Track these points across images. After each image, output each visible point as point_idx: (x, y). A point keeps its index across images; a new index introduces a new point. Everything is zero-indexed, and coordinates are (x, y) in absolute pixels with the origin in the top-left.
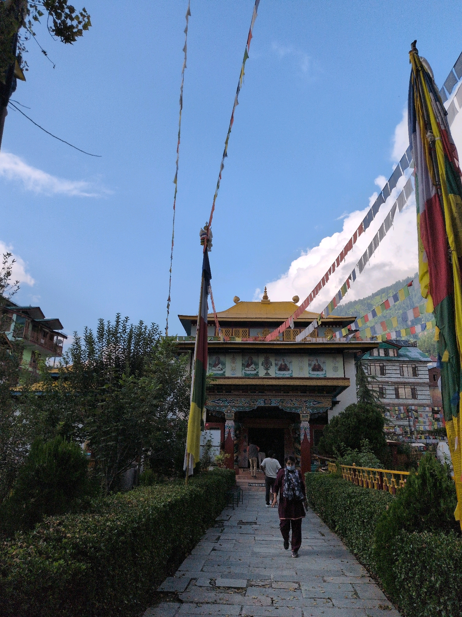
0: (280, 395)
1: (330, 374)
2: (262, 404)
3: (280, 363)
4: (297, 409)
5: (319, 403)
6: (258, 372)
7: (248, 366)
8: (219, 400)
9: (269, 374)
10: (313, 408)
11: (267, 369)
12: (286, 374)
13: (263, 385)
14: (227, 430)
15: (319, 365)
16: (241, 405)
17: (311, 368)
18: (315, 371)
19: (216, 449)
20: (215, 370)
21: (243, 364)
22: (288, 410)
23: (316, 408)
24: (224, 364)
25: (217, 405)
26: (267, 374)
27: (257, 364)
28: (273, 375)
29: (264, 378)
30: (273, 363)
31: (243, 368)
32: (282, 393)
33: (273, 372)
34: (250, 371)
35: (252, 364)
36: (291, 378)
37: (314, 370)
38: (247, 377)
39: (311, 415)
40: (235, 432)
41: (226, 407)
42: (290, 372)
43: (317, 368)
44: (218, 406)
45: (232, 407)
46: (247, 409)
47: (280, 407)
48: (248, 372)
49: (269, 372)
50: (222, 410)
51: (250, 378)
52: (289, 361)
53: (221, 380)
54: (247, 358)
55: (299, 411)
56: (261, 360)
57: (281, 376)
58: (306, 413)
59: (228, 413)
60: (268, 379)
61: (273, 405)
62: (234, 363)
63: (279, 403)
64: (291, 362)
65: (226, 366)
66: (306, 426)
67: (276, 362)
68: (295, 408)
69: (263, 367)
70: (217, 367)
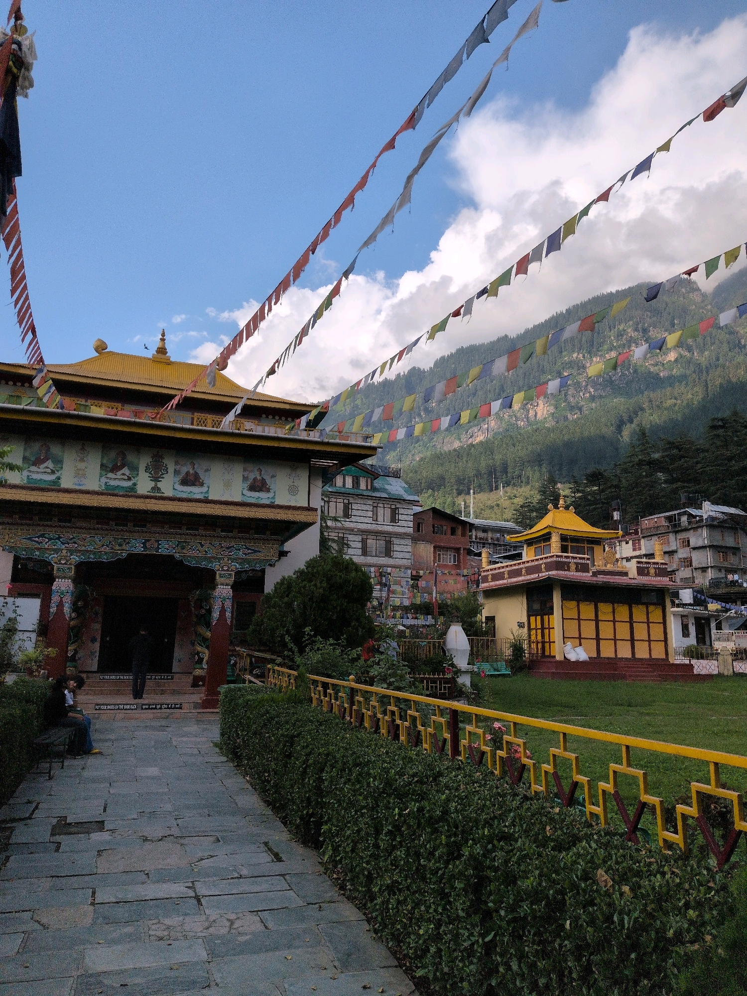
0: (180, 534)
1: (283, 498)
2: (139, 549)
4: (211, 562)
5: (255, 551)
6: (135, 484)
7: (115, 469)
8: (43, 536)
9: (159, 489)
10: (243, 561)
11: (156, 479)
12: (196, 492)
13: (145, 512)
14: (55, 599)
15: (263, 480)
16: (91, 548)
17: (246, 485)
18: (255, 491)
19: (25, 638)
20: (38, 472)
21: (102, 465)
22: (193, 564)
23: (249, 562)
24: (59, 462)
25: (37, 546)
26: (156, 489)
27: (134, 469)
28: (169, 493)
29: (147, 497)
30: (171, 468)
31: (104, 473)
32: (184, 531)
33: (169, 485)
34: (118, 480)
35: (123, 466)
36: (206, 501)
37: (252, 488)
38: (110, 492)
39: (238, 573)
40: (74, 604)
41: (57, 551)
42: (204, 489)
43: (258, 486)
44: (38, 549)
45: (72, 552)
46: (104, 559)
47: (177, 556)
48: (113, 483)
49: (159, 485)
50: (47, 557)
51: (116, 495)
52: (205, 468)
53: (50, 494)
54: (113, 454)
55: (215, 566)
56: (144, 461)
57: (184, 496)
58: (228, 570)
59: (61, 564)
60: (156, 499)
61: (163, 551)
62: (82, 460)
63: (174, 548)
64: (207, 470)
65: (64, 466)
66: (225, 595)
67: (178, 467)
68: (206, 559)
69: (148, 475)
70: (42, 466)
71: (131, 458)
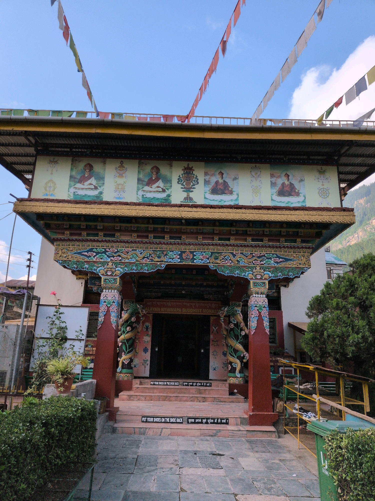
0: (213, 245)
2: (176, 261)
3: (213, 180)
4: (244, 271)
5: (287, 260)
6: (169, 195)
7: (150, 182)
8: (91, 250)
9: (191, 199)
10: (276, 269)
11: (188, 190)
13: (180, 219)
14: (102, 308)
15: (291, 184)
16: (133, 260)
17: (275, 191)
18: (284, 195)
21: (139, 180)
22: (227, 273)
23: (281, 270)
24: (101, 178)
25: (86, 259)
26: (188, 198)
27: (167, 181)
28: (200, 201)
29: (181, 206)
30: (201, 180)
31: (140, 186)
33: (200, 195)
34: (153, 192)
35: (157, 179)
36: (237, 207)
37: (281, 193)
38: (147, 203)
41: (104, 264)
43: (287, 191)
44: (87, 262)
45: (116, 264)
46: (145, 270)
47: (211, 266)
48: (149, 195)
49: (191, 195)
50: (95, 270)
51: (153, 206)
52: (233, 177)
53: (93, 206)
54: (148, 169)
55: (248, 275)
56: (176, 174)
57: (215, 203)
58: (261, 279)
59: (107, 275)
60: (189, 207)
61: (197, 262)
62: (121, 176)
63: (208, 258)
64: (235, 179)
65: (105, 182)
66: (261, 303)
67: (207, 178)
68: (239, 268)
69: (180, 186)
70: (87, 183)
71: (164, 171)
